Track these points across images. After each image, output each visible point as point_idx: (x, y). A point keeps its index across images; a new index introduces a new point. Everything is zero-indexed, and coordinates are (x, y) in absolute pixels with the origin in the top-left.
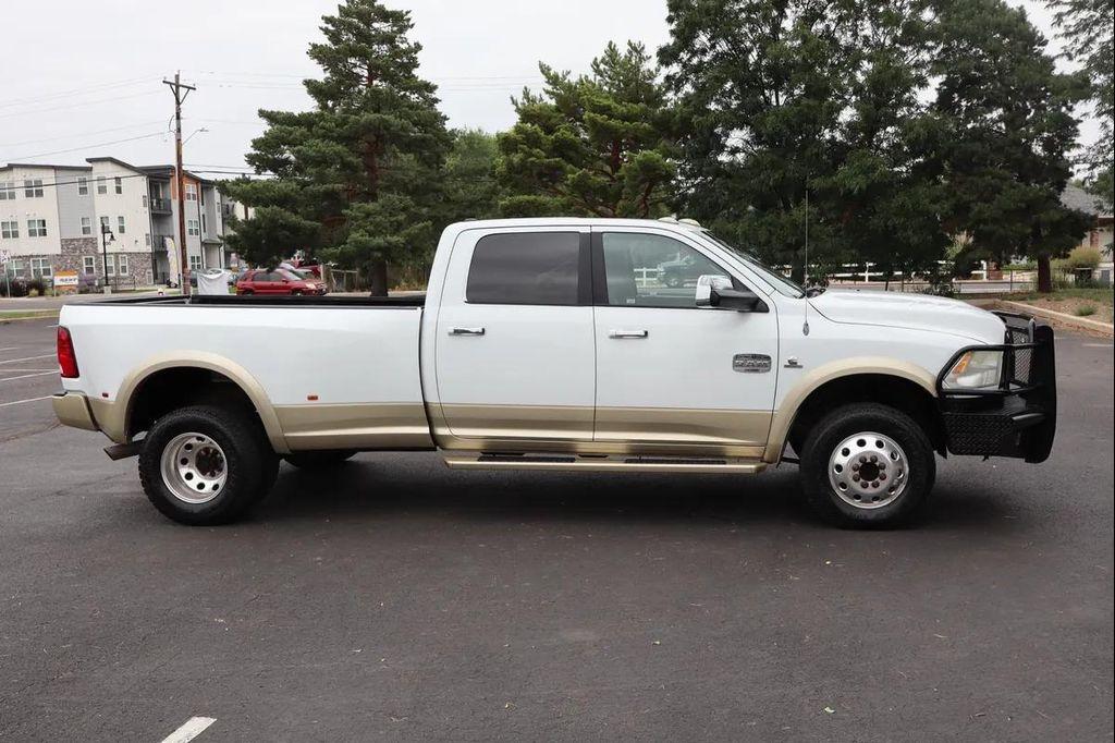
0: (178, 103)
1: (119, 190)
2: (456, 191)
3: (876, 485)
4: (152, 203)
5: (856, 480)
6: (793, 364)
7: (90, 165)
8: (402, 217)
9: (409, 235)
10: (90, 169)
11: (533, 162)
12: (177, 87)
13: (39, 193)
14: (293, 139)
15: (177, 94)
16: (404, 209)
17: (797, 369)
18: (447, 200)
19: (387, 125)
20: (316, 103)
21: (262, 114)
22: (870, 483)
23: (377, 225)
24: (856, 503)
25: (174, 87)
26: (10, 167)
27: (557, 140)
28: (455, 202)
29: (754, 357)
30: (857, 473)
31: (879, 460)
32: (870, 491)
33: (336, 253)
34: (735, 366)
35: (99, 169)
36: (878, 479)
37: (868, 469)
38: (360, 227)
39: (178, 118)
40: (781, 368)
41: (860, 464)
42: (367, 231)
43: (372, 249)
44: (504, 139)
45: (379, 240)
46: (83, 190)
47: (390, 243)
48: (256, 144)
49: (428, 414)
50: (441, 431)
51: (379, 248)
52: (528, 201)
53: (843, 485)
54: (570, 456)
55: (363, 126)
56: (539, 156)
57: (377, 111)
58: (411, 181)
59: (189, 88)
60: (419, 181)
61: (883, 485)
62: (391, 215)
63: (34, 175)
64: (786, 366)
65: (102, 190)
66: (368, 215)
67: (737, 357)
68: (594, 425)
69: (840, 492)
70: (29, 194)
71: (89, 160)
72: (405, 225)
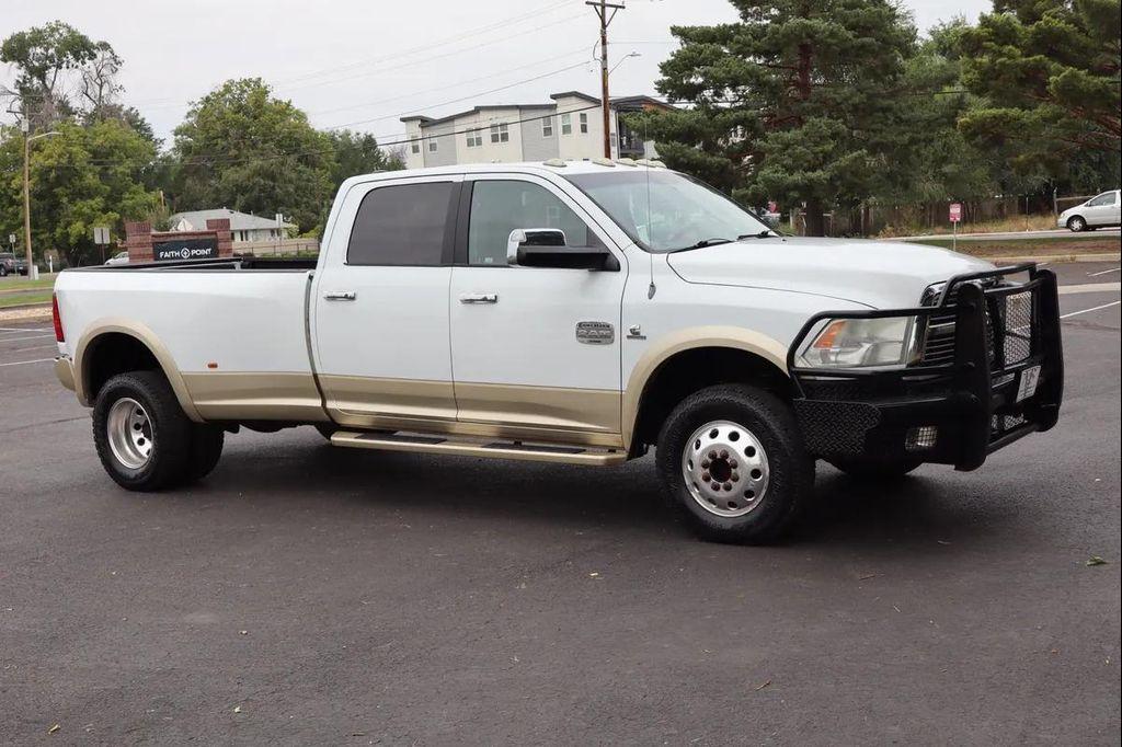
0: (604, 26)
1: (584, 129)
2: (911, 108)
3: (728, 488)
4: (621, 141)
5: (707, 479)
6: (635, 334)
7: (554, 102)
8: (829, 147)
9: (837, 167)
10: (553, 107)
11: (1003, 64)
12: (603, 8)
13: (505, 137)
14: (704, 59)
15: (602, 17)
16: (834, 136)
17: (640, 341)
18: (899, 121)
19: (811, 33)
20: (738, 12)
21: (676, 31)
22: (722, 484)
23: (796, 158)
24: (712, 508)
25: (599, 8)
26: (477, 110)
27: (1040, 30)
28: (908, 122)
29: (597, 325)
30: (708, 471)
31: (731, 456)
32: (722, 494)
33: (746, 195)
34: (579, 335)
35: (563, 106)
36: (730, 481)
37: (720, 467)
38: (774, 161)
39: (604, 42)
40: (625, 340)
41: (710, 461)
42: (783, 166)
43: (788, 189)
44: (963, 36)
45: (797, 177)
46: (548, 131)
47: (811, 180)
48: (664, 68)
49: (318, 386)
50: (331, 405)
51: (796, 187)
52: (994, 117)
53: (695, 485)
54: (442, 437)
55: (784, 36)
56: (1014, 55)
57: (805, 15)
58: (846, 99)
59: (617, 7)
60: (856, 100)
61: (737, 487)
62: (816, 144)
63: (501, 117)
64: (628, 337)
65: (567, 129)
66: (787, 146)
67: (580, 325)
68: (456, 403)
69: (695, 494)
70: (495, 139)
71: (553, 97)
72: (834, 155)
